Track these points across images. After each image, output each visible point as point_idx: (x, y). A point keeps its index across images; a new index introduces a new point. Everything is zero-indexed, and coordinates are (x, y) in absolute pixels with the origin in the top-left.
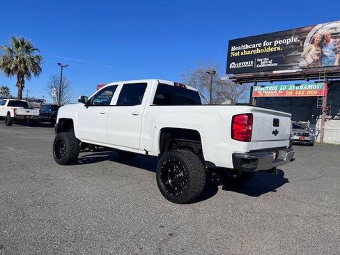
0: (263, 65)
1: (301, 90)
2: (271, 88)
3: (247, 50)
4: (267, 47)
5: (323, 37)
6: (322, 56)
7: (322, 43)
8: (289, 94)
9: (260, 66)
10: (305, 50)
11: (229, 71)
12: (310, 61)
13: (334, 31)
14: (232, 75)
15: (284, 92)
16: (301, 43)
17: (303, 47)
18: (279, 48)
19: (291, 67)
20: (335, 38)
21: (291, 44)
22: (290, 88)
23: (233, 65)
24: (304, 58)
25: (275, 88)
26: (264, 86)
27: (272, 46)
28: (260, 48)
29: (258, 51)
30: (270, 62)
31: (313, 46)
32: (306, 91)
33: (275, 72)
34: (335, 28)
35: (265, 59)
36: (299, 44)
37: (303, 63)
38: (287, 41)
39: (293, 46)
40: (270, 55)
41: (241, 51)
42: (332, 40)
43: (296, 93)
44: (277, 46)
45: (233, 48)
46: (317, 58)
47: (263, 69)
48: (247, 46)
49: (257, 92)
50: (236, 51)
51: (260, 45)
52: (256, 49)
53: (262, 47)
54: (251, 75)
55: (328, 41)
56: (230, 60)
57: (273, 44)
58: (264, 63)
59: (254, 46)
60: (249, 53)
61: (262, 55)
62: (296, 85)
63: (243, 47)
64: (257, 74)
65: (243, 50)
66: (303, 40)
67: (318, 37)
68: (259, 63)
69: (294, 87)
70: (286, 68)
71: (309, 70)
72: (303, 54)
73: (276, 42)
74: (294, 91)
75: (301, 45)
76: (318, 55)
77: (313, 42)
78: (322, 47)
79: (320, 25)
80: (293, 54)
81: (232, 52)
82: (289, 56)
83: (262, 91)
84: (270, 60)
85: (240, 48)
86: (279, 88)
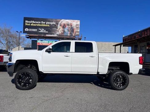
0: (41, 31)
2: (45, 42)
3: (34, 24)
4: (43, 24)
5: (64, 25)
6: (64, 31)
7: (64, 27)
9: (40, 32)
11: (25, 32)
13: (67, 23)
14: (26, 34)
17: (57, 27)
18: (48, 26)
19: (53, 34)
20: (68, 25)
21: (53, 25)
23: (27, 30)
24: (58, 31)
25: (47, 42)
26: (42, 41)
28: (40, 24)
29: (39, 25)
30: (45, 31)
31: (61, 27)
33: (47, 35)
34: (68, 22)
35: (42, 29)
36: (56, 25)
37: (58, 33)
38: (52, 23)
40: (44, 28)
42: (67, 26)
44: (48, 24)
45: (27, 21)
46: (62, 32)
47: (42, 33)
48: (34, 22)
49: (39, 43)
50: (28, 23)
51: (40, 22)
52: (38, 24)
54: (37, 35)
55: (66, 26)
56: (25, 27)
57: (46, 23)
58: (42, 31)
59: (37, 22)
60: (35, 25)
61: (42, 27)
62: (55, 41)
63: (32, 22)
64: (40, 35)
65: (32, 23)
66: (58, 24)
67: (62, 24)
70: (51, 34)
71: (61, 36)
72: (57, 29)
73: (47, 23)
76: (63, 31)
77: (61, 26)
78: (64, 28)
79: (63, 20)
80: (54, 29)
81: (26, 23)
82: (53, 30)
83: (42, 43)
84: (45, 30)
85: (30, 22)
86: (49, 42)
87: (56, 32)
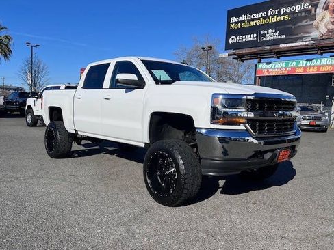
0: (268, 37)
1: (314, 67)
2: (278, 65)
3: (249, 21)
4: (273, 16)
8: (299, 71)
9: (264, 39)
10: (318, 17)
11: (228, 46)
12: (323, 30)
14: (232, 51)
15: (293, 69)
16: (313, 10)
17: (315, 15)
18: (287, 17)
19: (301, 39)
21: (301, 11)
22: (301, 64)
23: (233, 40)
24: (317, 28)
25: (283, 65)
26: (269, 63)
27: (279, 15)
28: (264, 18)
29: (263, 21)
30: (277, 34)
31: (327, 13)
32: (319, 67)
33: (282, 46)
35: (270, 31)
36: (310, 11)
37: (315, 34)
38: (297, 8)
39: (303, 14)
40: (276, 26)
41: (242, 22)
43: (308, 70)
44: (285, 14)
45: (233, 19)
46: (332, 27)
47: (268, 43)
48: (249, 17)
49: (261, 70)
50: (236, 23)
51: (264, 14)
52: (259, 19)
53: (267, 17)
54: (253, 50)
56: (230, 33)
57: (280, 12)
58: (270, 35)
59: (257, 16)
60: (252, 24)
61: (267, 27)
62: (307, 60)
63: (244, 17)
64: (261, 48)
65: (244, 21)
66: (316, 6)
68: (264, 35)
69: (304, 62)
70: (295, 40)
71: (322, 42)
72: (315, 23)
73: (284, 10)
74: (305, 68)
75: (313, 12)
77: (327, 8)
80: (303, 23)
81: (232, 23)
82: (299, 26)
83: (268, 69)
84: (276, 32)
85: (240, 19)
86: (287, 64)
87: (309, 31)
